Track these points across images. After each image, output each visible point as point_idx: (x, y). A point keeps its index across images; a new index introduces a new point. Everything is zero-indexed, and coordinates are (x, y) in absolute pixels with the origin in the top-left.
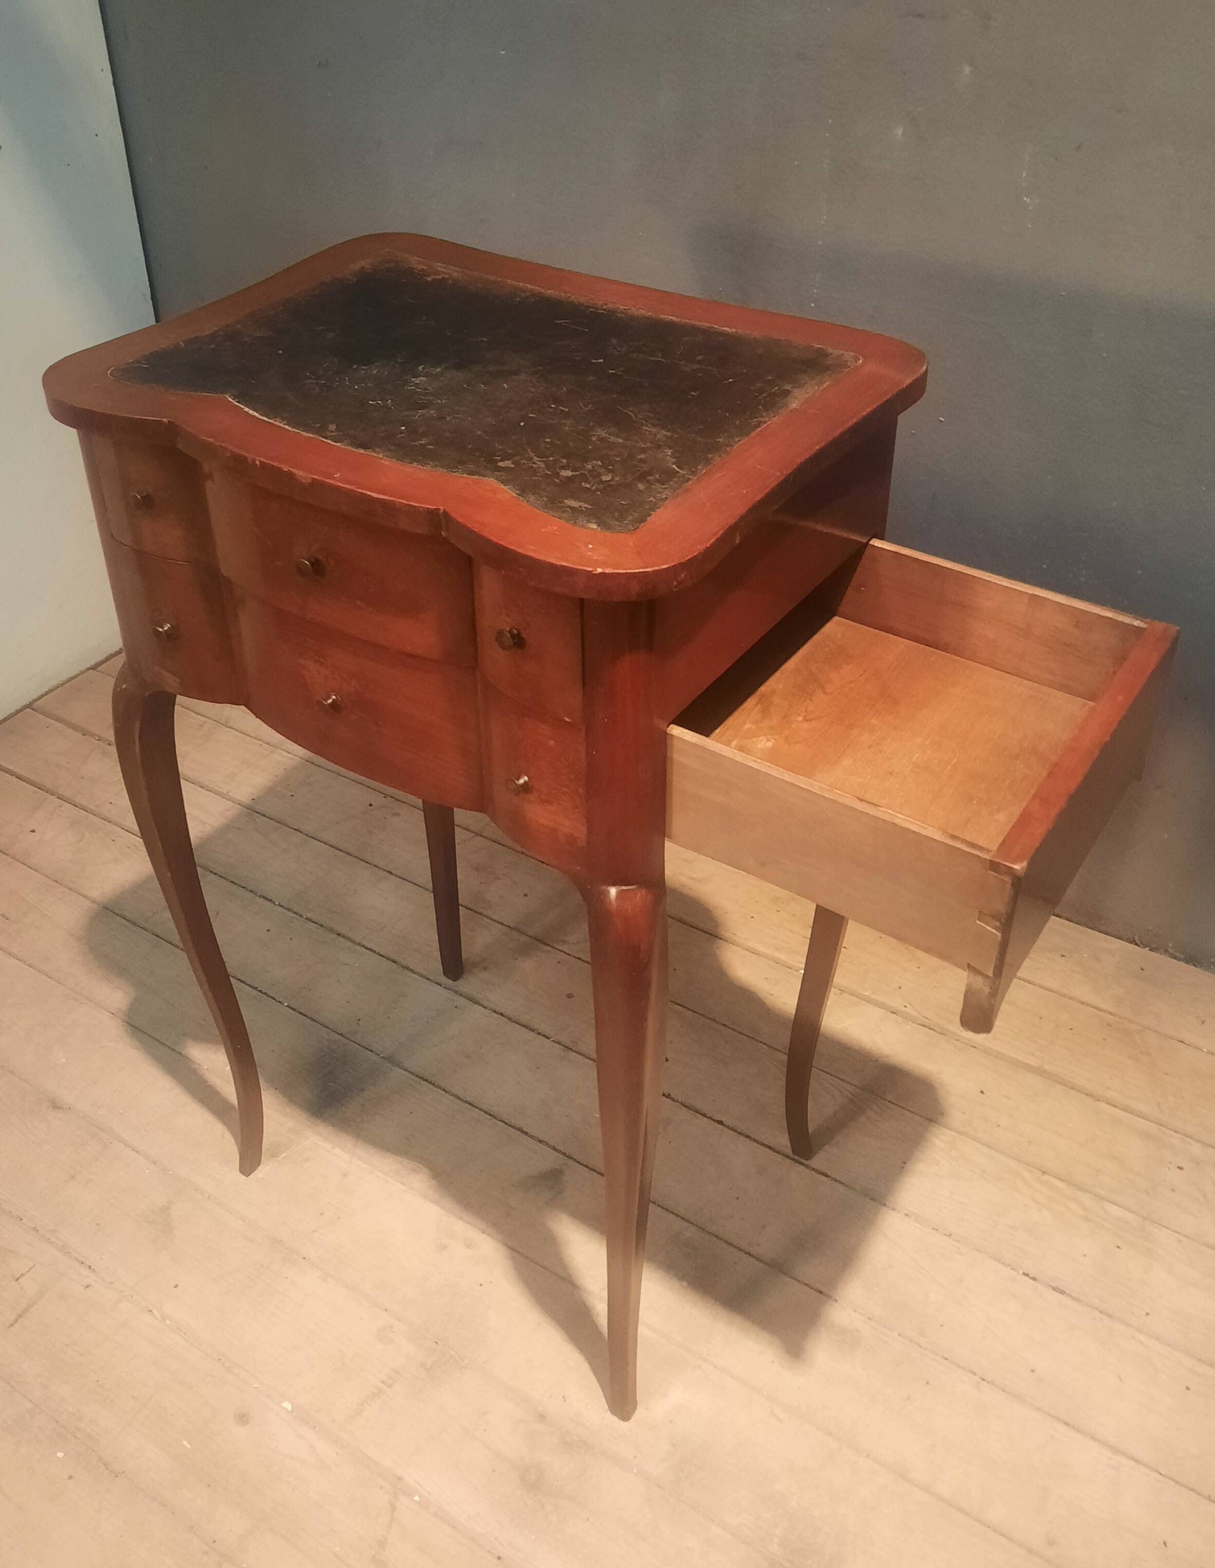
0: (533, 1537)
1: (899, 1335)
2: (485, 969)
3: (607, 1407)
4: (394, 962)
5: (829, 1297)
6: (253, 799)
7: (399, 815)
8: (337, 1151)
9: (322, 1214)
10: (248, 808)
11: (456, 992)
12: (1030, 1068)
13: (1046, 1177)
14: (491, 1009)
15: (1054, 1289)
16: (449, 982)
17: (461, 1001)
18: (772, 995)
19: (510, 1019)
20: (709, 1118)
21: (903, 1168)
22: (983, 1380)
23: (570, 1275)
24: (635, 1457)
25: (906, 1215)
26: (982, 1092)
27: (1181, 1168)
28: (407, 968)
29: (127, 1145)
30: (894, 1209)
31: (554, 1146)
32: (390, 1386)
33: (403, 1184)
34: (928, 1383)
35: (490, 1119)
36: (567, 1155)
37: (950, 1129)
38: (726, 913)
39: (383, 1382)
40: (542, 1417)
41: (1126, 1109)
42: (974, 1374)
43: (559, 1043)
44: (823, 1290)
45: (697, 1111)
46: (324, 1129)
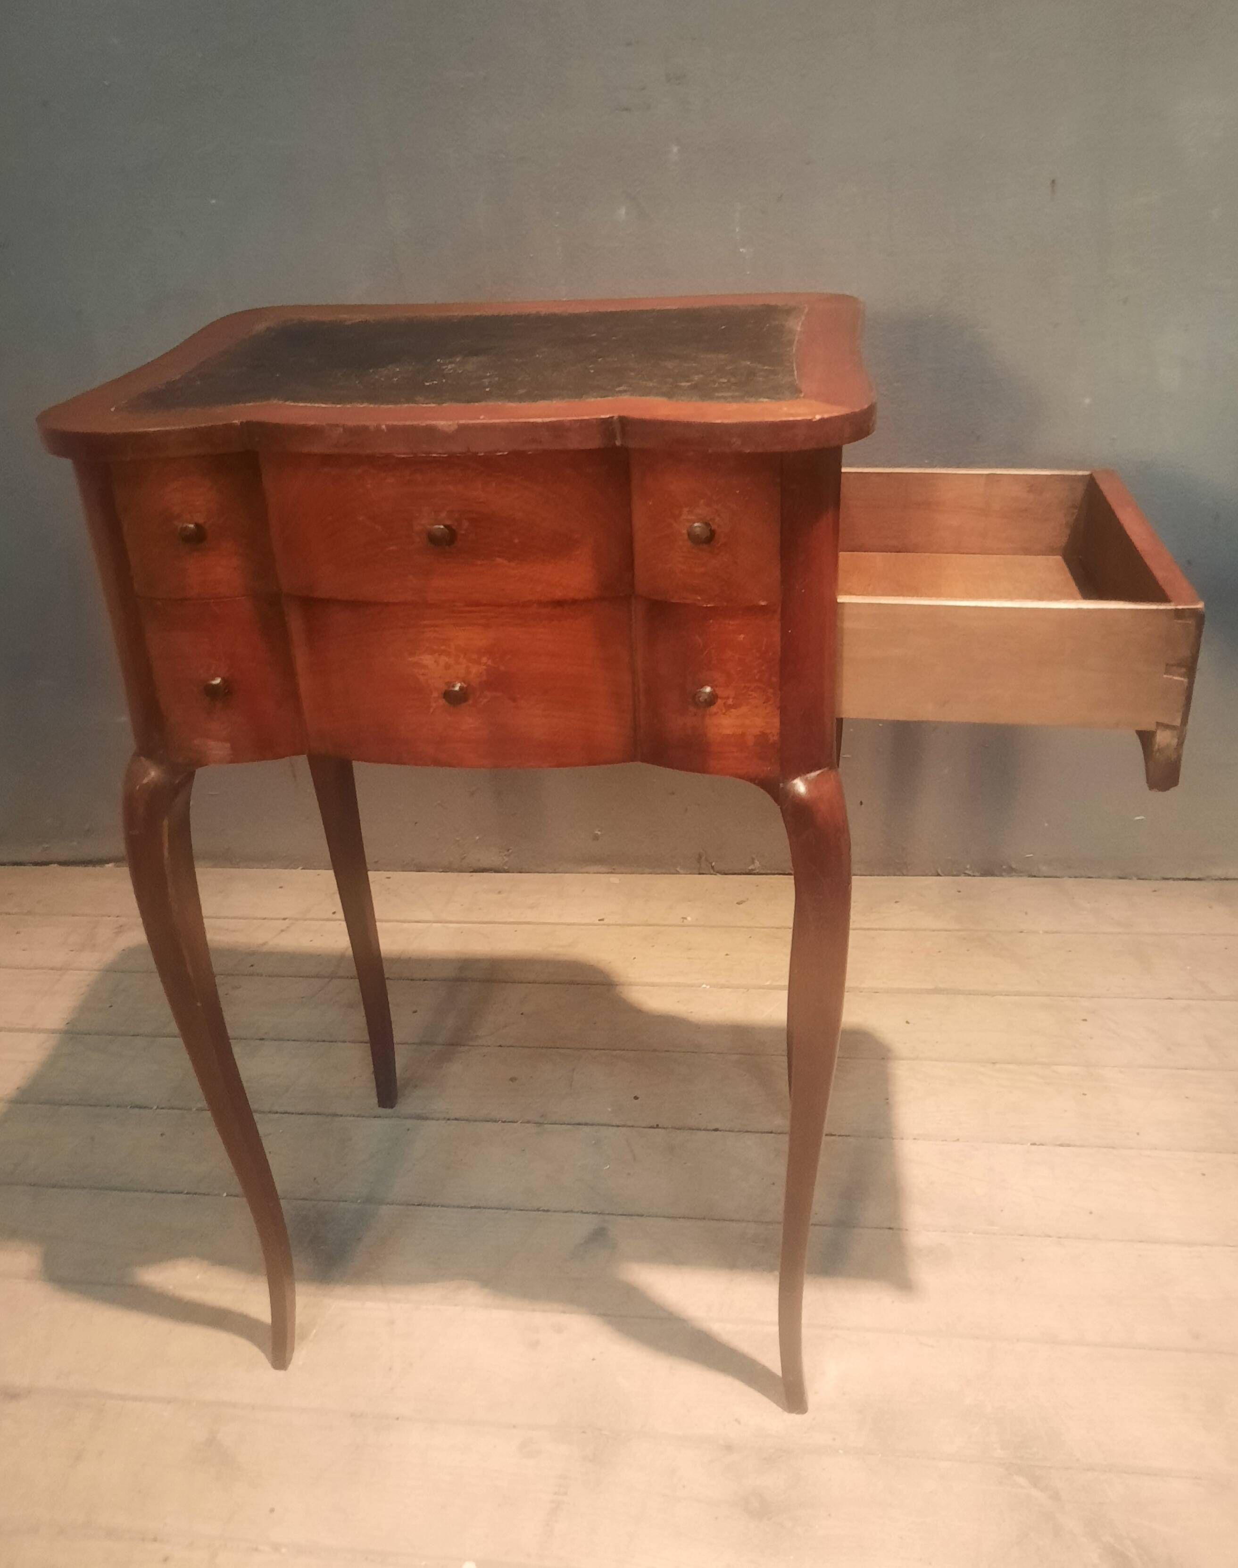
0: (792, 1557)
1: (974, 1233)
2: (416, 1086)
3: (780, 1409)
4: (318, 1114)
5: (900, 1229)
6: (67, 1024)
7: (240, 987)
8: (369, 1304)
9: (390, 1369)
10: (66, 1032)
11: (399, 1117)
12: (930, 992)
13: (998, 1066)
14: (444, 1119)
15: (1061, 1145)
16: (388, 1111)
17: (409, 1123)
18: (691, 1012)
19: (467, 1120)
20: (704, 1130)
21: (887, 1103)
22: (1060, 1238)
23: (671, 1314)
24: (834, 1439)
25: (915, 1139)
26: (907, 1022)
27: (1085, 1020)
28: (336, 1115)
29: (123, 1398)
30: (902, 1139)
31: (582, 1211)
32: (566, 1494)
33: (456, 1305)
34: (1023, 1260)
35: (507, 1213)
36: (599, 1212)
37: (903, 1059)
38: (610, 963)
39: (556, 1493)
40: (729, 1448)
41: (1018, 994)
42: (1050, 1236)
43: (528, 1122)
44: (891, 1227)
45: (691, 1129)
46: (340, 1290)
